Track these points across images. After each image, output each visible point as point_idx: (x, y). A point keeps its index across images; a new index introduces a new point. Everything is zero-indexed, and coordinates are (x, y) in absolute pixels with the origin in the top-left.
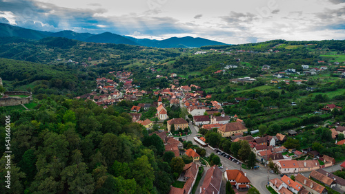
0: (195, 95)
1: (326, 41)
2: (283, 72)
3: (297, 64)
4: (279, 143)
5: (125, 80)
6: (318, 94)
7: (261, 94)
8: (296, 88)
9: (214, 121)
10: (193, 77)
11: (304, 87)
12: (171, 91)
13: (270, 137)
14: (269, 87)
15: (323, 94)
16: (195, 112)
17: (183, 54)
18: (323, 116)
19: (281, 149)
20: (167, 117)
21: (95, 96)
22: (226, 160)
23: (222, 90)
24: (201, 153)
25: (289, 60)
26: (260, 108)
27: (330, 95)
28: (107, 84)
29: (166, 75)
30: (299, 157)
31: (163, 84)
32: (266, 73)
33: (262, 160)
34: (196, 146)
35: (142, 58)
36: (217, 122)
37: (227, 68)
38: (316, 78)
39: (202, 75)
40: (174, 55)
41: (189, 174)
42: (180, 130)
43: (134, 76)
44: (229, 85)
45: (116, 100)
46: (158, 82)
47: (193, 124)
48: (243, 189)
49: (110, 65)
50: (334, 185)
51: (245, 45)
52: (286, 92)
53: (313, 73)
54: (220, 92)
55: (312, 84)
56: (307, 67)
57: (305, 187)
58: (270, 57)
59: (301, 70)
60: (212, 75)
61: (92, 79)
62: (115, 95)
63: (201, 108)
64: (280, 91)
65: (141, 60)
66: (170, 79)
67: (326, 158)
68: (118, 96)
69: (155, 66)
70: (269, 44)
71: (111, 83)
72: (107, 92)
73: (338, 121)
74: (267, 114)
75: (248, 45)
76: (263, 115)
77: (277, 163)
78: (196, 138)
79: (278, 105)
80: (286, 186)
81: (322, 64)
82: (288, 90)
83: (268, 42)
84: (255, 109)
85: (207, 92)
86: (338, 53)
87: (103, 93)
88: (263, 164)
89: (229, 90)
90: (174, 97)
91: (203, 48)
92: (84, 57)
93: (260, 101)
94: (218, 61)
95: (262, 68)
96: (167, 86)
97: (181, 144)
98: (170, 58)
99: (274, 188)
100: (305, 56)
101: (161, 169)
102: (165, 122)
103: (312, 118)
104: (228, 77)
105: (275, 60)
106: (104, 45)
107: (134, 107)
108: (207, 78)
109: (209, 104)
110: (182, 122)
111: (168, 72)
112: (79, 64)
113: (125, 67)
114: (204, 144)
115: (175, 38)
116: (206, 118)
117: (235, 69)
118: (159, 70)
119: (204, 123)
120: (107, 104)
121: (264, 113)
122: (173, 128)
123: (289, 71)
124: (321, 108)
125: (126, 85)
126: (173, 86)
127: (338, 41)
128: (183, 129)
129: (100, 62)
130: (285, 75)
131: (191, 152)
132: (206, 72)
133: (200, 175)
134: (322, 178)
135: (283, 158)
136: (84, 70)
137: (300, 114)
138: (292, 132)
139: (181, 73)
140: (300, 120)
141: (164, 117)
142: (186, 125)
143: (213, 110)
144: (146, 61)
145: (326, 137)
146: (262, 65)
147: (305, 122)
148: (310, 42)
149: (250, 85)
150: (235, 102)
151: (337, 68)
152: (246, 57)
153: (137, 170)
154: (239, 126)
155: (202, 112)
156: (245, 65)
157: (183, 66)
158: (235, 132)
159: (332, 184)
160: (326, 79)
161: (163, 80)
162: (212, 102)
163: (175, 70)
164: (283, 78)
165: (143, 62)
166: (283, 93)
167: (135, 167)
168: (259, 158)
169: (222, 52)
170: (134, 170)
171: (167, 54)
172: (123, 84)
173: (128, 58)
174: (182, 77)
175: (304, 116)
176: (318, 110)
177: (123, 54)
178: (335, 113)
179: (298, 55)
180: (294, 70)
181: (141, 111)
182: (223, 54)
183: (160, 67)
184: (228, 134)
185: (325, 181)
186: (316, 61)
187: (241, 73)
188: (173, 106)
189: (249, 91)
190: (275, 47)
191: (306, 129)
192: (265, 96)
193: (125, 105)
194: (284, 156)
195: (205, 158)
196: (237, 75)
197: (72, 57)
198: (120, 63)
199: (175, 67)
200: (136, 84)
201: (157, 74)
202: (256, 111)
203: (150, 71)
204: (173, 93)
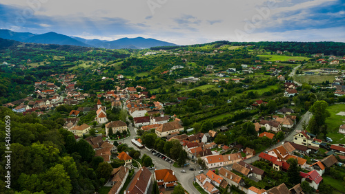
0: (140, 96)
1: (262, 42)
2: (225, 72)
3: (237, 64)
4: (210, 139)
5: (67, 82)
6: (250, 91)
7: (201, 93)
8: (234, 86)
9: (153, 122)
10: (140, 78)
11: (240, 85)
12: (116, 93)
13: (202, 134)
14: (211, 86)
15: (254, 91)
16: (136, 114)
17: (133, 55)
18: (252, 112)
19: (211, 145)
20: (107, 120)
21: (31, 102)
22: (160, 160)
23: (167, 90)
24: (134, 155)
25: (231, 60)
26: (198, 107)
27: (260, 92)
28: (46, 88)
29: (113, 77)
30: (226, 151)
31: (108, 86)
32: (210, 73)
33: (193, 157)
34: (131, 149)
35: (89, 59)
36: (157, 123)
37: (174, 68)
38: (252, 76)
39: (149, 76)
40: (123, 56)
41: (117, 179)
42: (118, 133)
43: (78, 78)
44: (175, 85)
45: (54, 104)
46: (103, 84)
47: (133, 126)
48: (170, 187)
49: (53, 67)
50: (251, 175)
51: (192, 46)
52: (224, 90)
53: (250, 72)
54: (165, 93)
55: (247, 81)
56: (246, 66)
57: (226, 179)
58: (214, 58)
59: (240, 69)
60: (159, 76)
61: (30, 83)
62: (54, 100)
63: (143, 109)
64: (219, 89)
65: (88, 62)
66: (117, 80)
67: (248, 150)
68: (58, 100)
69: (102, 67)
70: (213, 45)
71: (51, 86)
72: (45, 96)
73: (263, 115)
74: (204, 112)
75: (195, 46)
76: (200, 113)
77: (205, 159)
78: (134, 141)
79: (215, 103)
80: (209, 181)
81: (258, 64)
82: (226, 88)
83: (213, 43)
84: (194, 108)
85: (151, 92)
86: (272, 54)
87: (40, 97)
88: (193, 161)
89: (173, 91)
90: (118, 99)
91: (153, 49)
92: (23, 59)
93: (200, 100)
94: (166, 61)
95: (207, 68)
96: (113, 88)
97: (115, 148)
98: (119, 59)
99: (199, 183)
100: (245, 56)
101: (84, 176)
102: (103, 126)
103: (242, 114)
104: (175, 77)
105: (219, 60)
106: (46, 46)
107: (72, 111)
108: (153, 78)
109: (151, 104)
110: (121, 125)
111: (115, 73)
112: (16, 67)
113: (70, 69)
114: (140, 145)
115: (126, 38)
116: (146, 119)
117: (181, 69)
118: (105, 72)
119: (144, 124)
120: (43, 110)
121: (201, 112)
122: (110, 131)
123: (230, 71)
124: (251, 104)
125: (68, 88)
126: (118, 88)
127: (272, 43)
128: (121, 132)
129: (42, 64)
130: (226, 74)
131: (123, 155)
132: (153, 73)
133: (129, 178)
134: (241, 170)
135: (211, 154)
136: (21, 73)
137: (234, 110)
138: (224, 128)
139: (129, 75)
140: (231, 116)
141: (103, 120)
142: (125, 128)
143: (155, 110)
144: (93, 62)
145: (250, 131)
146: (206, 65)
147: (236, 118)
148: (250, 43)
149: (193, 85)
150: (176, 102)
151: (270, 67)
152: (193, 57)
153: (50, 180)
154: (176, 126)
155: (143, 113)
156: (191, 65)
157: (131, 67)
158: (171, 131)
159: (249, 173)
160: (260, 77)
161: (108, 82)
162: (155, 103)
163: (123, 71)
164: (224, 77)
165: (90, 64)
166: (222, 91)
167: (46, 178)
168: (190, 156)
169: (171, 53)
170: (44, 182)
171: (116, 55)
172: (65, 87)
173: (74, 59)
174: (130, 78)
175: (236, 112)
176: (249, 106)
177: (68, 55)
178: (262, 108)
179: (239, 55)
180: (234, 70)
181: (79, 116)
182: (171, 55)
183: (107, 68)
184: (165, 134)
185: (243, 172)
186: (254, 61)
187: (186, 73)
188: (114, 108)
189: (191, 90)
190: (219, 48)
191: (236, 124)
192: (205, 94)
193: (63, 110)
194: (213, 152)
195: (139, 160)
196: (182, 76)
197: (8, 59)
198: (64, 65)
199: (122, 68)
200: (80, 87)
201: (102, 76)
202: (195, 110)
203: (96, 73)
204: (118, 95)
